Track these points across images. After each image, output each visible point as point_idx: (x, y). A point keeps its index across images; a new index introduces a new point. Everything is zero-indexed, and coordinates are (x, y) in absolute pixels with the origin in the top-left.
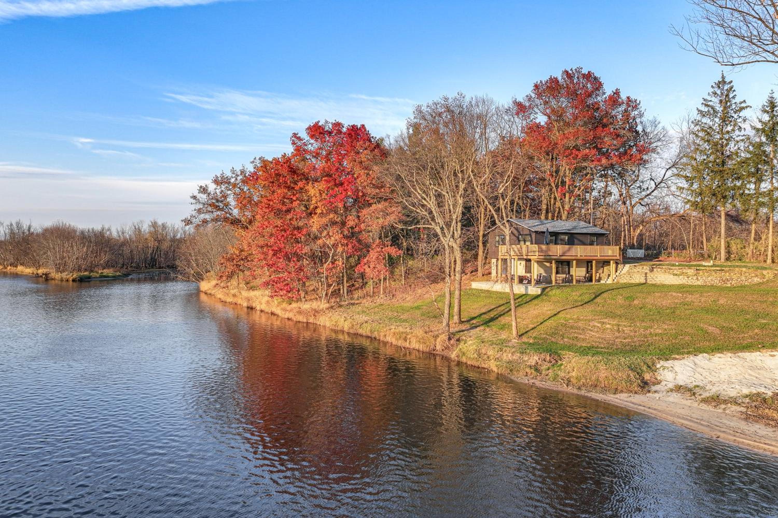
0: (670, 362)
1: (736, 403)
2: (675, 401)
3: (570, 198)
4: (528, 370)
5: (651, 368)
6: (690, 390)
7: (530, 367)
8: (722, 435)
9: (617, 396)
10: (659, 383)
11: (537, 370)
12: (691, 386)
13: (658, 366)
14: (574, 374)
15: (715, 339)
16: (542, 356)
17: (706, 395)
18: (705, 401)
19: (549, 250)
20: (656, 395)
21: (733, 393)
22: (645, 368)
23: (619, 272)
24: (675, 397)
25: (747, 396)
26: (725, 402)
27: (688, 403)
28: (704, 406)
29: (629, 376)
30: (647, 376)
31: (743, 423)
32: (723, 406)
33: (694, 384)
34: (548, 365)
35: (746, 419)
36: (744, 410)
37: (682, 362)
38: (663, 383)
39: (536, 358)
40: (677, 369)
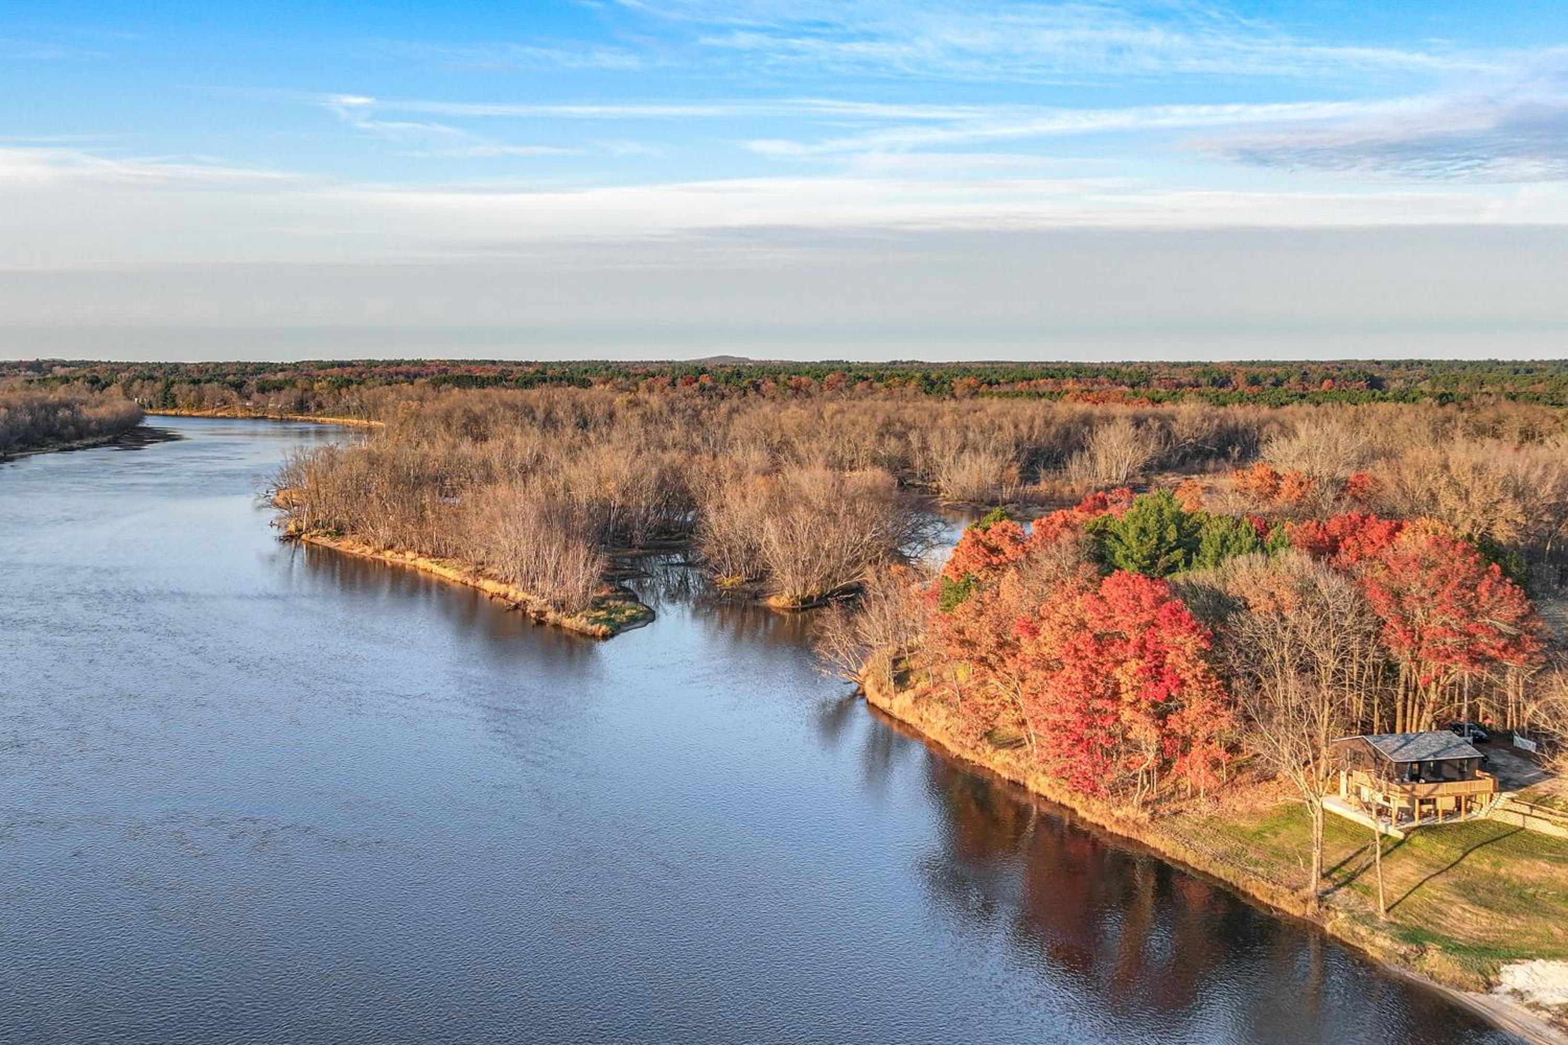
0: (1512, 966)
1: (1548, 1011)
2: (1509, 1004)
3: (1437, 688)
4: (1398, 958)
5: (1496, 972)
6: (1521, 994)
7: (1400, 955)
8: (1528, 1035)
9: (1467, 994)
10: (1500, 984)
11: (1406, 959)
12: (1523, 990)
13: (1502, 969)
14: (1436, 969)
15: (1557, 943)
16: (1410, 946)
17: (1531, 1000)
18: (1529, 1006)
19: (1413, 789)
20: (1496, 997)
21: (1549, 1001)
22: (1491, 971)
23: (1493, 802)
24: (1509, 1000)
25: (1558, 1005)
26: (1541, 1009)
27: (1516, 1006)
28: (1527, 1011)
29: (1477, 978)
30: (1492, 978)
31: (1545, 1027)
32: (1538, 1012)
33: (1528, 988)
34: (1415, 956)
35: (1549, 1025)
36: (1550, 1016)
37: (1522, 967)
38: (1503, 985)
39: (1405, 948)
40: (1516, 974)
